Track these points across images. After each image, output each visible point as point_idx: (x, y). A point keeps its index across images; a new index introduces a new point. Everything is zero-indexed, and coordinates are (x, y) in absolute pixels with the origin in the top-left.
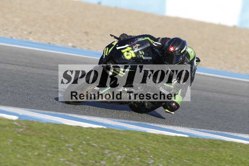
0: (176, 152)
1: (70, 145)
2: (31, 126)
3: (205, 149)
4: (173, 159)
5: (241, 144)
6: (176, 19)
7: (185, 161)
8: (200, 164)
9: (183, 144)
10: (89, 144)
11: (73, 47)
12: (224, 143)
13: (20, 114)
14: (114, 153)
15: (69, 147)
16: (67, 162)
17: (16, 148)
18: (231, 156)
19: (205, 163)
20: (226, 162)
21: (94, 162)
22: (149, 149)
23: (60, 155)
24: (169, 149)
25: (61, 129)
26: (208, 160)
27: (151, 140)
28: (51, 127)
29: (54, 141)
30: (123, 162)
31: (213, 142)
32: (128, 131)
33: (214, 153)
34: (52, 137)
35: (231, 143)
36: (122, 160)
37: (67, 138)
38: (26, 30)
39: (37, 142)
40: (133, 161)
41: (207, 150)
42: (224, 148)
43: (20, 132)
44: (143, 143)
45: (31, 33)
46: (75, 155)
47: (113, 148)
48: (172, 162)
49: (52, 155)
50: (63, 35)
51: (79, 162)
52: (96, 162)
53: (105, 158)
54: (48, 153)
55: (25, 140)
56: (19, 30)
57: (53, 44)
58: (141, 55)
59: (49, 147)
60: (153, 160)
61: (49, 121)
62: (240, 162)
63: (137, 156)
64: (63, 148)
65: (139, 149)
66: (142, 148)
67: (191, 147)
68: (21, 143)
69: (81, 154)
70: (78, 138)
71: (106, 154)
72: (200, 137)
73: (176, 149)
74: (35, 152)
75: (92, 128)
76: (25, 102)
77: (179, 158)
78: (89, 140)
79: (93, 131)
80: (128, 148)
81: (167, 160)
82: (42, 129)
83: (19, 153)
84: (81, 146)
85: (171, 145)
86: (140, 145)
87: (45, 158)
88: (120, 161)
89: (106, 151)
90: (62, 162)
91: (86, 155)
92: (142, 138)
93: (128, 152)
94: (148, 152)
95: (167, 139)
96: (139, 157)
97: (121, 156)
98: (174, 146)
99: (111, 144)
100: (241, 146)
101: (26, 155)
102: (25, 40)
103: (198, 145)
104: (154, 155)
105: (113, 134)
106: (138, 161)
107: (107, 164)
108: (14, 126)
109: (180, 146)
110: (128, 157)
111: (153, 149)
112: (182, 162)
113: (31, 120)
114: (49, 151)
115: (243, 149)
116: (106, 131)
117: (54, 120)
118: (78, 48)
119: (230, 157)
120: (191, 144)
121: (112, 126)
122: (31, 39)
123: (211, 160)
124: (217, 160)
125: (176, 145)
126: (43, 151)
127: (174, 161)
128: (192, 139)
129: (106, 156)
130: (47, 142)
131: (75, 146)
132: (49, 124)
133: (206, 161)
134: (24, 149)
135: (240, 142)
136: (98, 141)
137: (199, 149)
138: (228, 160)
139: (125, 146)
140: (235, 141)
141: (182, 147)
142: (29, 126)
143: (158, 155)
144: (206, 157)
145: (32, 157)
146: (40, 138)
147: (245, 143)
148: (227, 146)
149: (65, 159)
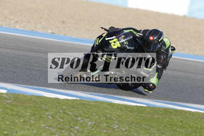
0: (136, 119)
1: (50, 113)
2: (17, 98)
3: (160, 116)
4: (133, 124)
5: (189, 112)
6: (137, 10)
7: (144, 126)
8: (155, 128)
9: (142, 112)
10: (65, 113)
11: (52, 33)
12: (175, 111)
13: (9, 88)
14: (85, 120)
15: (49, 115)
16: (47, 128)
17: (5, 116)
18: (182, 121)
19: (160, 128)
20: (177, 126)
21: (69, 127)
22: (114, 116)
23: (41, 122)
24: (130, 116)
25: (42, 100)
26: (163, 125)
27: (116, 109)
28: (34, 99)
29: (37, 110)
30: (93, 127)
31: (166, 110)
32: (97, 101)
33: (167, 119)
34: (35, 107)
35: (181, 111)
36: (92, 125)
37: (47, 108)
38: (13, 20)
39: (22, 111)
40: (101, 126)
41: (161, 117)
42: (175, 115)
43: (8, 103)
44: (110, 111)
45: (17, 22)
46: (54, 122)
47: (85, 116)
48: (133, 127)
49: (34, 122)
50: (44, 24)
51: (57, 127)
52: (71, 127)
53: (78, 124)
54: (32, 120)
55: (12, 109)
56: (8, 20)
57: (36, 31)
58: (126, 45)
59: (32, 115)
60: (118, 125)
61: (32, 94)
62: (189, 126)
63: (105, 122)
64: (44, 116)
65: (106, 116)
66: (108, 116)
67: (149, 115)
68: (10, 112)
69: (59, 121)
70: (56, 108)
71: (79, 121)
72: (156, 106)
73: (136, 116)
74: (21, 119)
75: (68, 100)
76: (12, 78)
77: (139, 124)
78: (65, 110)
79: (68, 102)
80: (97, 115)
81: (129, 125)
82: (27, 100)
83: (8, 120)
84: (58, 114)
85: (132, 113)
86: (107, 113)
87: (29, 124)
88: (90, 126)
89: (79, 118)
90: (43, 127)
91: (63, 122)
92: (108, 107)
93: (97, 119)
94: (114, 118)
95: (128, 108)
96: (106, 123)
97: (92, 122)
98: (135, 113)
99: (83, 112)
100: (189, 114)
101: (13, 122)
102: (12, 27)
103: (154, 113)
104: (118, 121)
105: (85, 104)
106: (105, 126)
107: (80, 128)
108: (4, 98)
109: (139, 113)
110: (97, 123)
111: (117, 116)
112: (141, 127)
113: (18, 93)
114: (32, 118)
115: (191, 116)
116: (79, 102)
117: (37, 93)
118: (56, 34)
119: (180, 123)
120: (149, 112)
121: (83, 97)
122: (17, 27)
123: (165, 125)
124: (170, 125)
125: (136, 113)
126: (28, 118)
127: (135, 126)
128: (149, 108)
129: (79, 122)
130: (30, 111)
131: (53, 114)
132: (32, 96)
133: (161, 126)
134: (12, 117)
135: (189, 110)
136: (72, 110)
137: (156, 116)
138: (179, 125)
139: (94, 114)
140: (184, 110)
141: (141, 114)
142: (16, 98)
143: (121, 121)
144: (161, 122)
145: (18, 123)
146: (25, 107)
147: (193, 111)
148: (178, 113)
149: (46, 125)
